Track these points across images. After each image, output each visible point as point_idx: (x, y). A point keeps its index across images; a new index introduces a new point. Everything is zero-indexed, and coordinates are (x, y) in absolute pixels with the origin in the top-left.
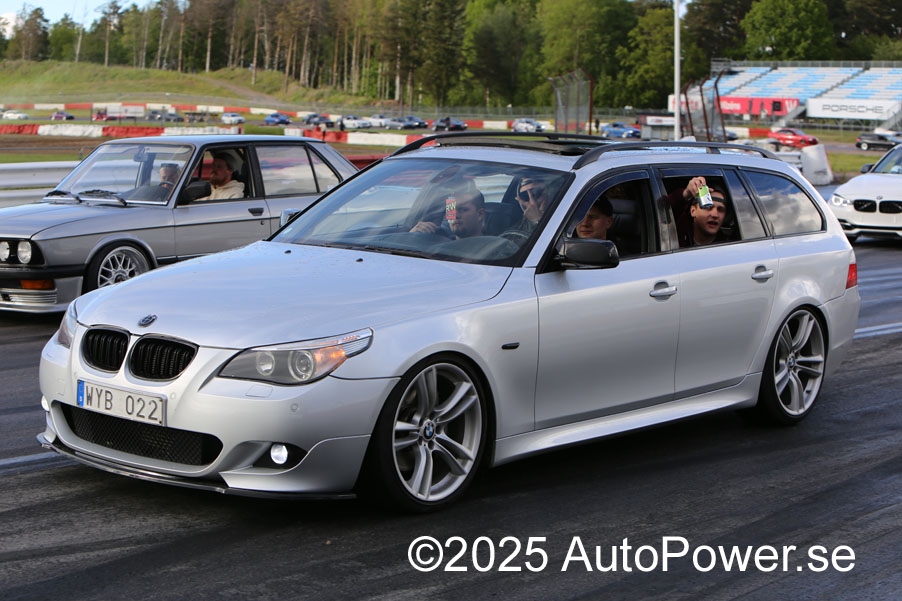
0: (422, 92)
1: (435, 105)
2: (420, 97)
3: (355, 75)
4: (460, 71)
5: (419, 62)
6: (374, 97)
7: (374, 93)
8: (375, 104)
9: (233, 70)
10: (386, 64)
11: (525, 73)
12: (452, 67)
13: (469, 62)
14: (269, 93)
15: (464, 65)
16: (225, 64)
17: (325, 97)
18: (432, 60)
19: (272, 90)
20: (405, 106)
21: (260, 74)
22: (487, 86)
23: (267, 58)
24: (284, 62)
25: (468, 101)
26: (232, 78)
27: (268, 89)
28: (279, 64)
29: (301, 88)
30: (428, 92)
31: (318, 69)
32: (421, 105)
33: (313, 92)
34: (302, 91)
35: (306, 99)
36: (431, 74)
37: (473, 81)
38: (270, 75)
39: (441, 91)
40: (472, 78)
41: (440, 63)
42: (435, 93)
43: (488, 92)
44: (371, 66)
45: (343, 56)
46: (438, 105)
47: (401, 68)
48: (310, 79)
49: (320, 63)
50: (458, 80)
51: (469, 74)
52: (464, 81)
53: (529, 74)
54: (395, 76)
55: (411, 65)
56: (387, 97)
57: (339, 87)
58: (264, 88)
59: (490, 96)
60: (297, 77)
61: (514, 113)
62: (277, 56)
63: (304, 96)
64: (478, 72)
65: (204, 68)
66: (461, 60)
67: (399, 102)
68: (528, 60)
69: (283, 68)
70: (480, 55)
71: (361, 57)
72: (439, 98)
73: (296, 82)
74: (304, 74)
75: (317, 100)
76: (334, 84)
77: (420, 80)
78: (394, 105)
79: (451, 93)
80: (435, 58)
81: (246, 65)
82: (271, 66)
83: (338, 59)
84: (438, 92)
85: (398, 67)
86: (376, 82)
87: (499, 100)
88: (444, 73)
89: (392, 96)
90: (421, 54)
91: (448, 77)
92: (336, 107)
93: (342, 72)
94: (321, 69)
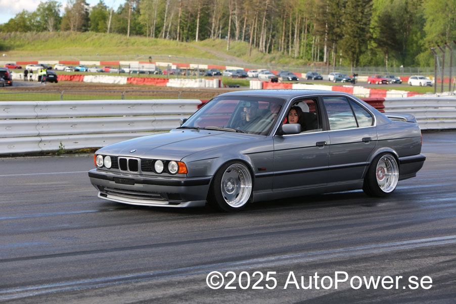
0: (342, 57)
1: (352, 66)
2: (341, 60)
3: (296, 45)
4: (368, 42)
5: (340, 36)
6: (309, 60)
7: (310, 57)
8: (310, 65)
9: (214, 40)
10: (318, 37)
11: (412, 44)
12: (363, 40)
13: (374, 36)
14: (238, 56)
15: (371, 38)
16: (209, 36)
17: (277, 59)
18: (349, 35)
19: (240, 54)
20: (330, 66)
21: (232, 43)
22: (386, 52)
23: (237, 32)
24: (249, 35)
25: (373, 63)
26: (213, 46)
27: (238, 54)
28: (245, 36)
29: (260, 53)
30: (346, 56)
31: (272, 41)
32: (341, 65)
33: (268, 56)
34: (260, 55)
35: (263, 61)
36: (348, 44)
37: (376, 50)
38: (239, 44)
39: (355, 56)
40: (376, 48)
41: (355, 37)
42: (351, 57)
43: (387, 57)
44: (307, 38)
45: (289, 32)
46: (353, 66)
47: (328, 40)
48: (266, 47)
49: (273, 36)
50: (367, 48)
51: (374, 45)
52: (371, 49)
53: (415, 45)
54: (324, 45)
55: (335, 38)
56: (318, 60)
57: (285, 52)
58: (235, 53)
59: (388, 60)
60: (258, 45)
61: (405, 72)
62: (244, 31)
63: (262, 58)
64: (380, 43)
65: (195, 39)
66: (369, 35)
67: (326, 63)
68: (414, 35)
69: (248, 39)
70: (382, 32)
71: (301, 32)
72: (353, 61)
73: (257, 49)
74: (262, 44)
75: (271, 61)
76: (282, 51)
77: (341, 48)
78: (323, 65)
79: (361, 58)
80: (351, 33)
81: (223, 37)
82: (240, 38)
83: (285, 33)
84: (353, 56)
85: (326, 39)
86: (311, 50)
87: (394, 63)
88: (357, 43)
89: (321, 59)
90: (342, 31)
91: (360, 46)
92: (284, 66)
93: (288, 43)
94: (273, 40)
